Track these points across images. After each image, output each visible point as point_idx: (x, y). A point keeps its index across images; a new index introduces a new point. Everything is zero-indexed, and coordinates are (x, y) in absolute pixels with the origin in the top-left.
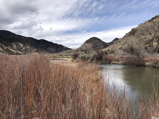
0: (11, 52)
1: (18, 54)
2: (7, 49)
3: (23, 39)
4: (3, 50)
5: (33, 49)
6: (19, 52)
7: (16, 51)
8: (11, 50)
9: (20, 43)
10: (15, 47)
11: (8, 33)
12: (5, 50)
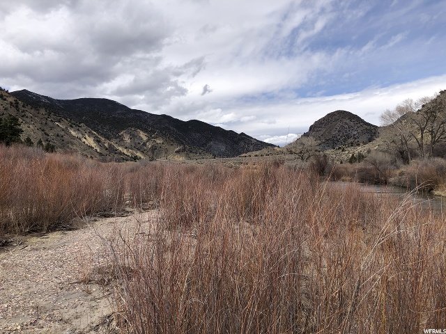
0: (121, 153)
1: (135, 158)
2: (110, 145)
3: (146, 121)
4: (101, 149)
5: (172, 147)
6: (139, 154)
7: (130, 150)
8: (120, 149)
9: (139, 130)
10: (129, 141)
11: (110, 106)
12: (107, 149)
